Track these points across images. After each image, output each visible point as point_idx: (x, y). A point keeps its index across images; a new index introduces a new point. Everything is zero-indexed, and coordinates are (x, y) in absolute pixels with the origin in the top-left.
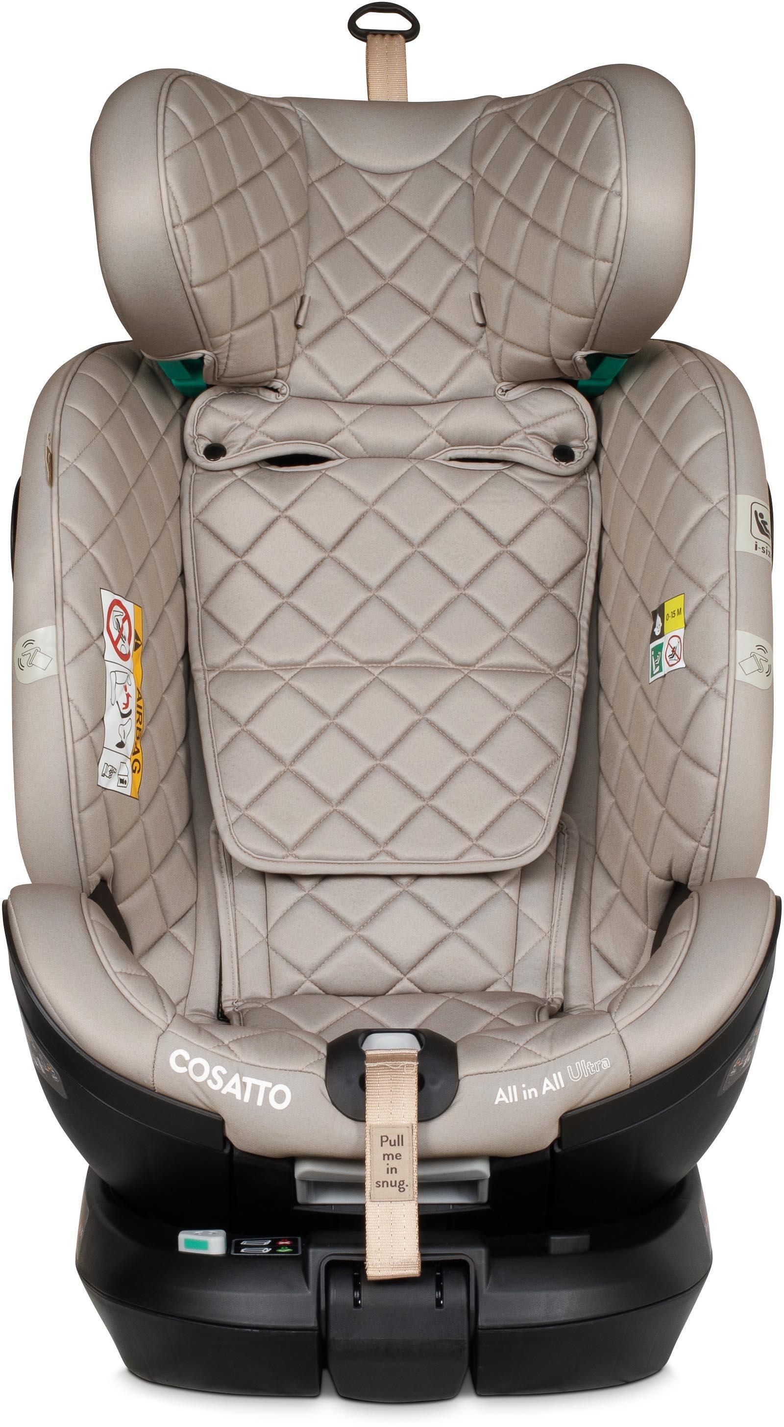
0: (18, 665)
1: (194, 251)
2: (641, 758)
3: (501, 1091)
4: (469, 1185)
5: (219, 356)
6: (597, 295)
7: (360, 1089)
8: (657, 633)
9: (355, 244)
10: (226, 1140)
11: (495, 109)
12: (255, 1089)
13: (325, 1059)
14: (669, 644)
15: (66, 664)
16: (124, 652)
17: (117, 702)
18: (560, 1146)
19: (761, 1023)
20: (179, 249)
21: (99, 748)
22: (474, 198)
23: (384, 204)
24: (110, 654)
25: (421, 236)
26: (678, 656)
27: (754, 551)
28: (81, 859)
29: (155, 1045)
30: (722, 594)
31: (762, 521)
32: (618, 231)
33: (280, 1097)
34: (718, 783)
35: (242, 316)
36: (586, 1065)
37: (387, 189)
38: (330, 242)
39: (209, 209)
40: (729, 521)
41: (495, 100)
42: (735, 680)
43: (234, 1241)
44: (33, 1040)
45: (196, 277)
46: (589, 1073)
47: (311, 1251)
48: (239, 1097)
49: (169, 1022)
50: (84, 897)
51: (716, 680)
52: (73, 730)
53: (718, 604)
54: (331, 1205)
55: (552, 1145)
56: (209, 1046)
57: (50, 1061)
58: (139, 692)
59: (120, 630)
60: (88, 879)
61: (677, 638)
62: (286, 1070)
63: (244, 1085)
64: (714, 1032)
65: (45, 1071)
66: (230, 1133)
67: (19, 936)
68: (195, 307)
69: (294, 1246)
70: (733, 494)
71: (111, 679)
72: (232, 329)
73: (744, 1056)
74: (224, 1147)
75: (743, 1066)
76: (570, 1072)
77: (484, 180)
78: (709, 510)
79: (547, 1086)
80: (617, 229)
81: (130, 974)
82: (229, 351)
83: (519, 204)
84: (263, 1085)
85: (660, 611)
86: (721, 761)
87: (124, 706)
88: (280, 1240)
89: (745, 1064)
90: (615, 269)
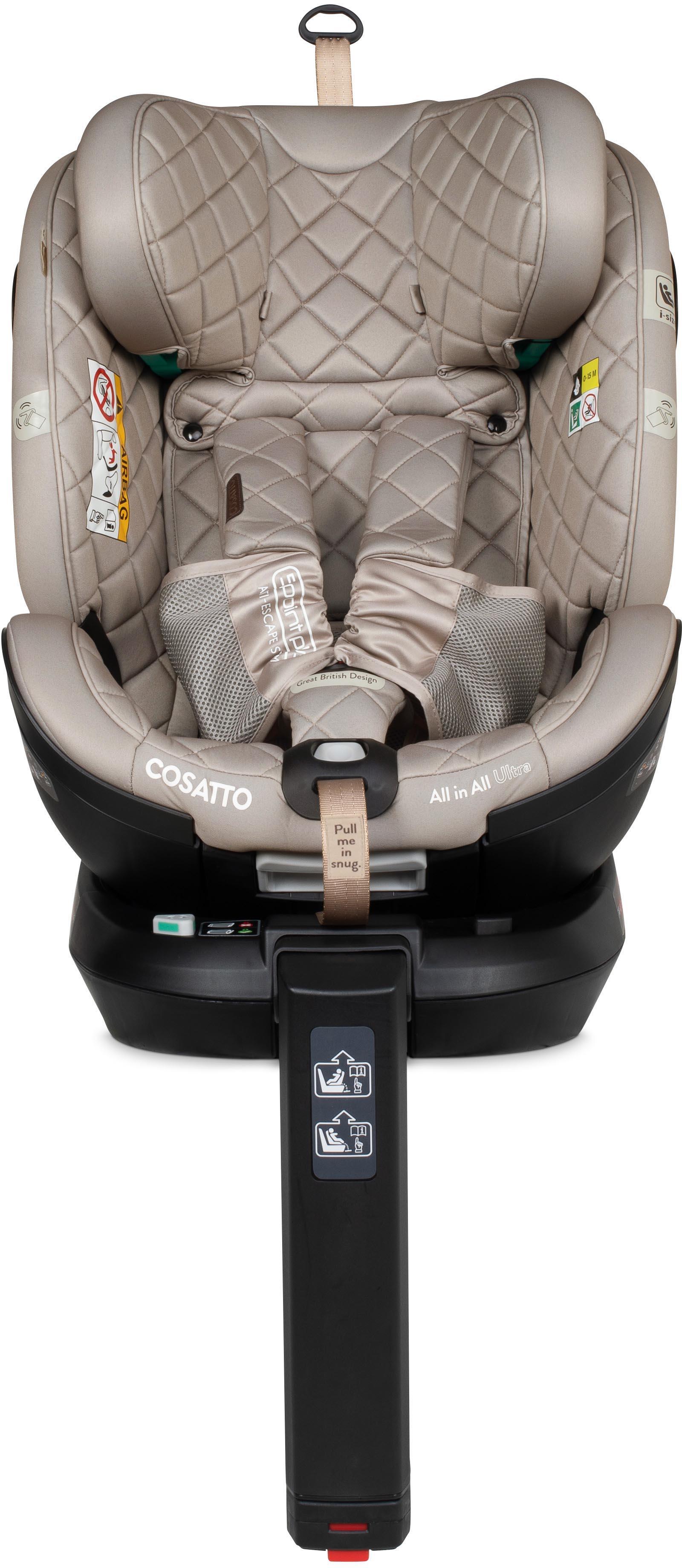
0: (16, 424)
1: (166, 265)
2: (560, 503)
3: (435, 792)
4: (407, 874)
5: (192, 350)
6: (522, 291)
7: (313, 793)
8: (576, 393)
9: (310, 238)
10: (196, 837)
11: (432, 115)
12: (221, 792)
13: (281, 766)
14: (585, 402)
15: (58, 423)
16: (109, 414)
17: (104, 457)
18: (488, 840)
19: (664, 731)
20: (154, 263)
21: (87, 497)
22: (413, 197)
23: (335, 201)
24: (97, 415)
25: (368, 230)
26: (593, 412)
27: (658, 318)
28: (73, 593)
29: (133, 755)
30: (631, 356)
31: (666, 292)
32: (539, 238)
33: (242, 799)
34: (629, 521)
35: (211, 315)
36: (510, 769)
37: (337, 186)
38: (288, 239)
39: (181, 225)
40: (637, 292)
41: (432, 105)
42: (643, 431)
43: (202, 924)
44: (29, 751)
45: (169, 287)
46: (512, 776)
47: (267, 932)
48: (206, 799)
49: (145, 735)
50: (75, 626)
51: (626, 432)
52: (65, 481)
53: (628, 365)
54: (289, 893)
55: (481, 840)
56: (180, 755)
57: (43, 768)
58: (124, 450)
59: (105, 395)
60: (78, 610)
61: (593, 396)
62: (247, 776)
63: (210, 789)
64: (622, 739)
65: (40, 777)
66: (199, 831)
67: (17, 659)
68: (169, 312)
69: (253, 929)
70: (640, 269)
71: (97, 437)
72: (202, 328)
73: (649, 760)
74: (195, 843)
75: (650, 769)
76: (496, 775)
77: (422, 182)
78: (619, 284)
79: (476, 788)
80: (537, 237)
81: (112, 695)
82: (200, 345)
83: (451, 205)
84: (228, 788)
85: (579, 374)
86: (632, 502)
87: (110, 461)
88: (243, 923)
89: (650, 767)
90: (537, 271)
